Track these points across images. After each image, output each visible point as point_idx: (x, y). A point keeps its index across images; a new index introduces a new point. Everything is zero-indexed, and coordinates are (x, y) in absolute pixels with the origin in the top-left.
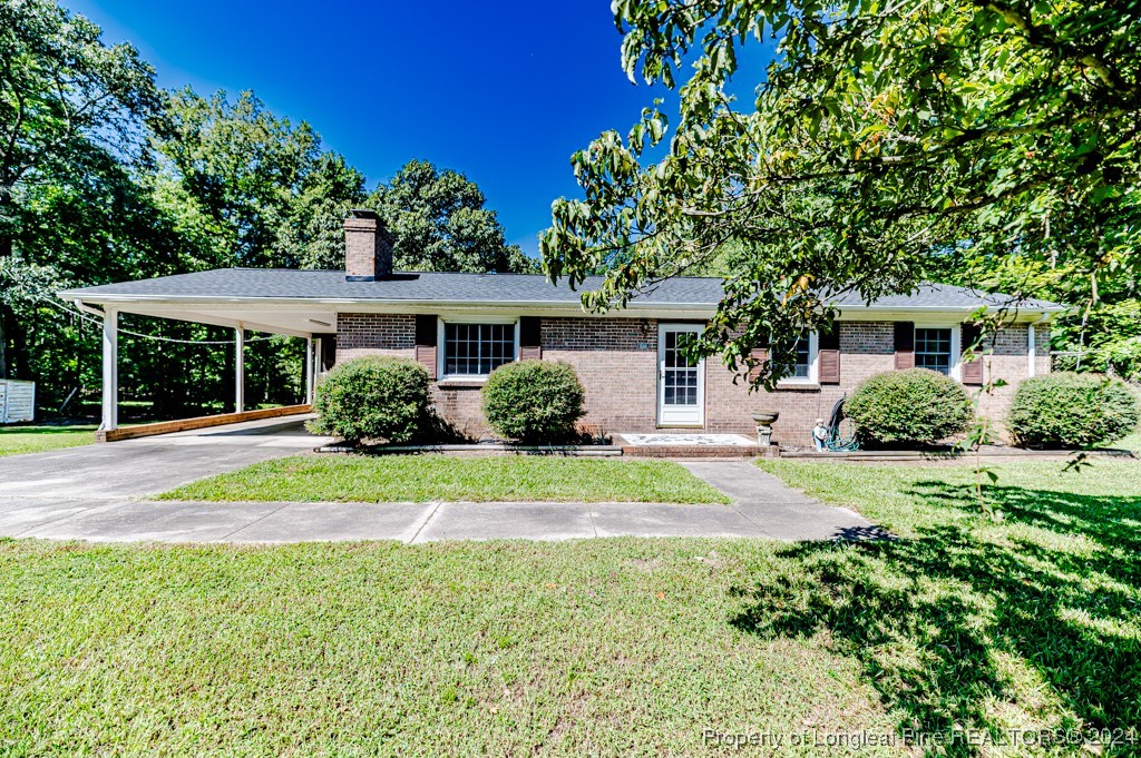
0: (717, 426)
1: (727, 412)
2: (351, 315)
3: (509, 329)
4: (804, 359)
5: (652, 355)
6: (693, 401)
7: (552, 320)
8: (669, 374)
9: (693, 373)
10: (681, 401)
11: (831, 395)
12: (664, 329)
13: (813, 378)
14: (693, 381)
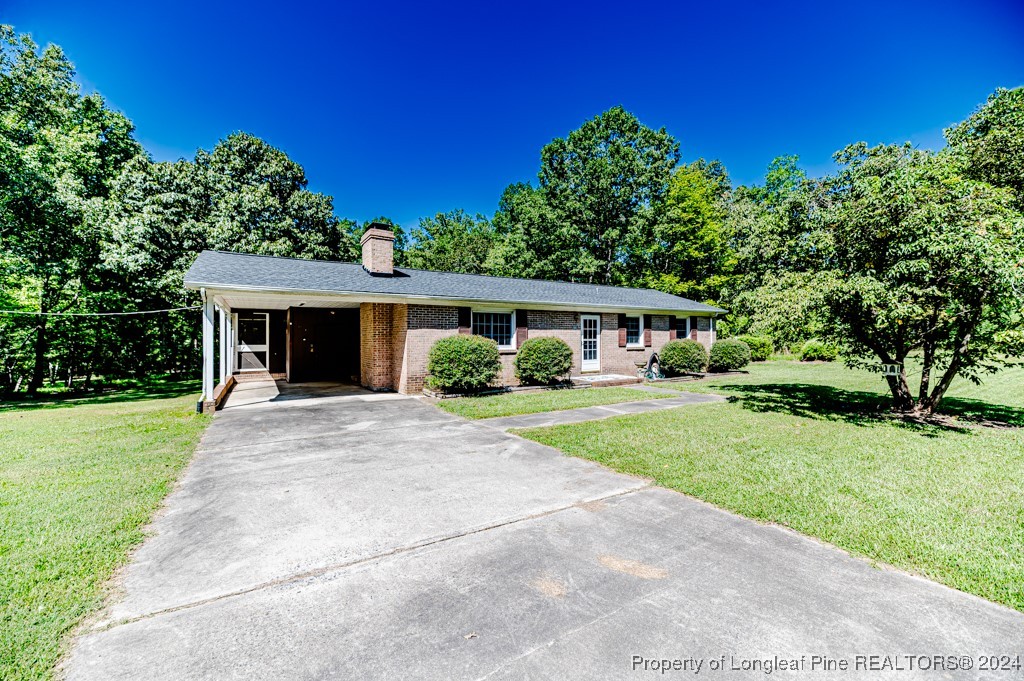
0: (607, 370)
1: (610, 363)
2: (416, 306)
3: (508, 317)
4: (637, 334)
5: (578, 332)
6: (595, 358)
7: (533, 311)
8: (585, 342)
9: (595, 342)
10: (590, 358)
11: (649, 352)
12: (583, 318)
13: (641, 343)
14: (595, 347)
